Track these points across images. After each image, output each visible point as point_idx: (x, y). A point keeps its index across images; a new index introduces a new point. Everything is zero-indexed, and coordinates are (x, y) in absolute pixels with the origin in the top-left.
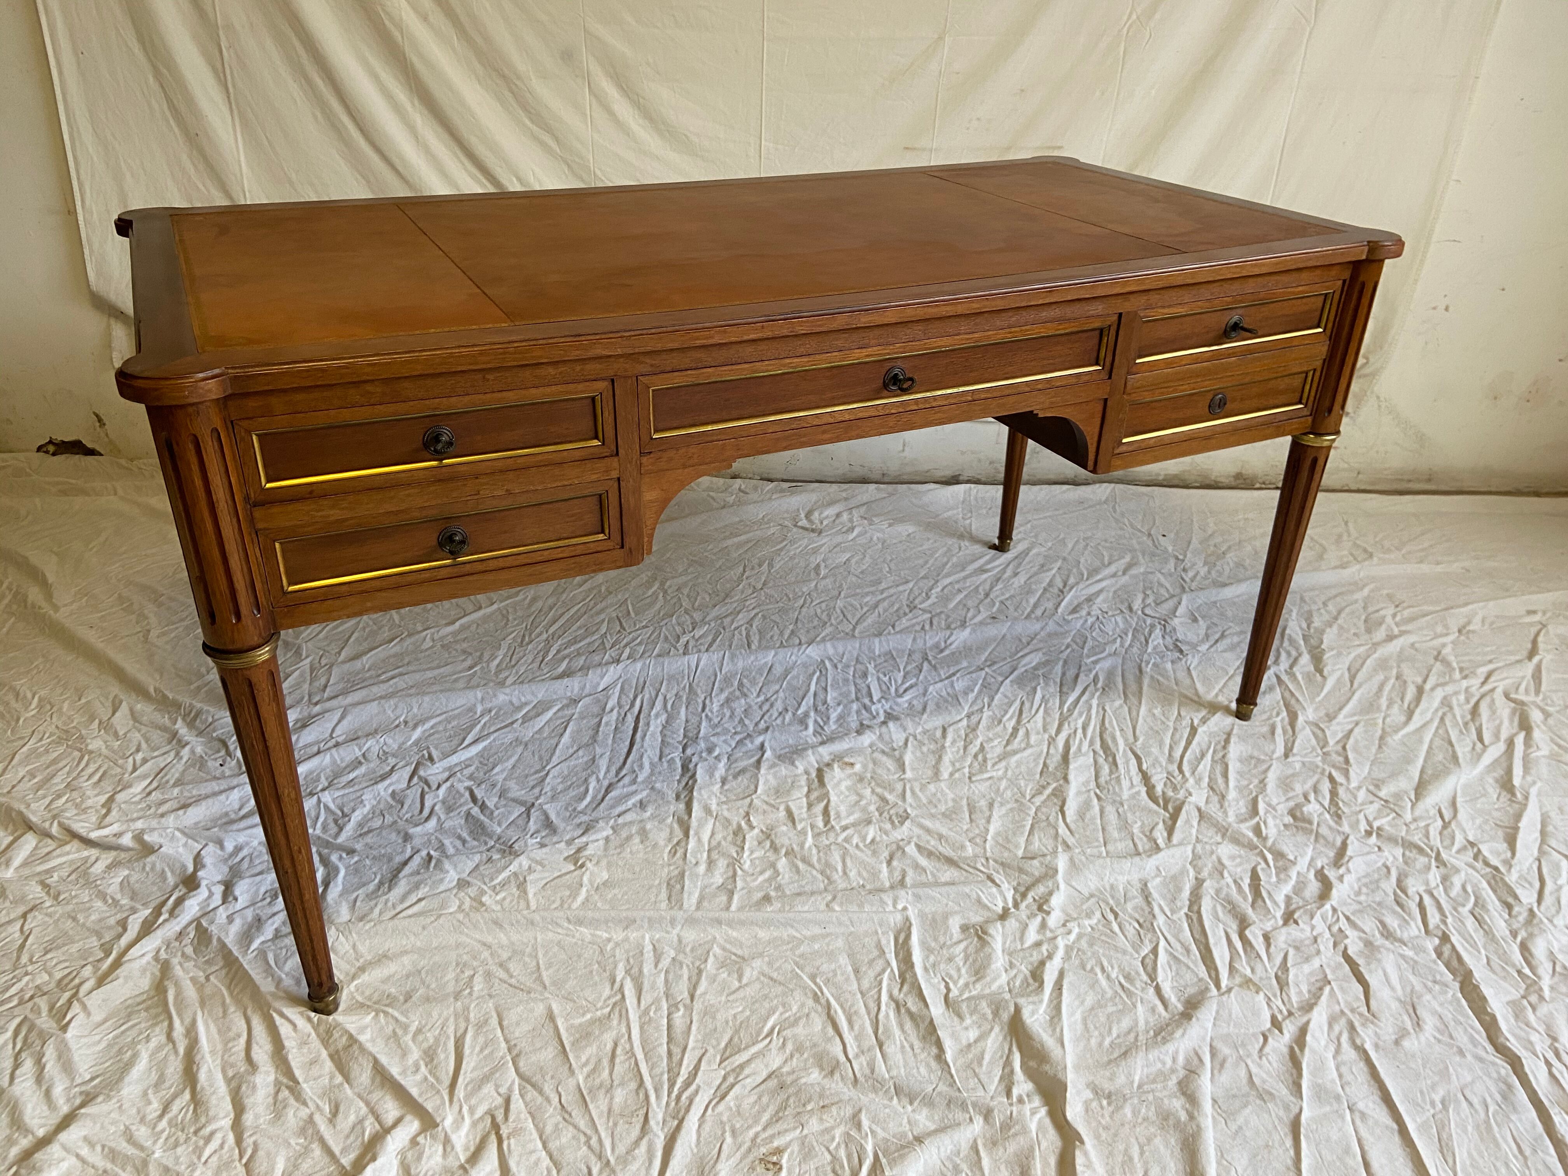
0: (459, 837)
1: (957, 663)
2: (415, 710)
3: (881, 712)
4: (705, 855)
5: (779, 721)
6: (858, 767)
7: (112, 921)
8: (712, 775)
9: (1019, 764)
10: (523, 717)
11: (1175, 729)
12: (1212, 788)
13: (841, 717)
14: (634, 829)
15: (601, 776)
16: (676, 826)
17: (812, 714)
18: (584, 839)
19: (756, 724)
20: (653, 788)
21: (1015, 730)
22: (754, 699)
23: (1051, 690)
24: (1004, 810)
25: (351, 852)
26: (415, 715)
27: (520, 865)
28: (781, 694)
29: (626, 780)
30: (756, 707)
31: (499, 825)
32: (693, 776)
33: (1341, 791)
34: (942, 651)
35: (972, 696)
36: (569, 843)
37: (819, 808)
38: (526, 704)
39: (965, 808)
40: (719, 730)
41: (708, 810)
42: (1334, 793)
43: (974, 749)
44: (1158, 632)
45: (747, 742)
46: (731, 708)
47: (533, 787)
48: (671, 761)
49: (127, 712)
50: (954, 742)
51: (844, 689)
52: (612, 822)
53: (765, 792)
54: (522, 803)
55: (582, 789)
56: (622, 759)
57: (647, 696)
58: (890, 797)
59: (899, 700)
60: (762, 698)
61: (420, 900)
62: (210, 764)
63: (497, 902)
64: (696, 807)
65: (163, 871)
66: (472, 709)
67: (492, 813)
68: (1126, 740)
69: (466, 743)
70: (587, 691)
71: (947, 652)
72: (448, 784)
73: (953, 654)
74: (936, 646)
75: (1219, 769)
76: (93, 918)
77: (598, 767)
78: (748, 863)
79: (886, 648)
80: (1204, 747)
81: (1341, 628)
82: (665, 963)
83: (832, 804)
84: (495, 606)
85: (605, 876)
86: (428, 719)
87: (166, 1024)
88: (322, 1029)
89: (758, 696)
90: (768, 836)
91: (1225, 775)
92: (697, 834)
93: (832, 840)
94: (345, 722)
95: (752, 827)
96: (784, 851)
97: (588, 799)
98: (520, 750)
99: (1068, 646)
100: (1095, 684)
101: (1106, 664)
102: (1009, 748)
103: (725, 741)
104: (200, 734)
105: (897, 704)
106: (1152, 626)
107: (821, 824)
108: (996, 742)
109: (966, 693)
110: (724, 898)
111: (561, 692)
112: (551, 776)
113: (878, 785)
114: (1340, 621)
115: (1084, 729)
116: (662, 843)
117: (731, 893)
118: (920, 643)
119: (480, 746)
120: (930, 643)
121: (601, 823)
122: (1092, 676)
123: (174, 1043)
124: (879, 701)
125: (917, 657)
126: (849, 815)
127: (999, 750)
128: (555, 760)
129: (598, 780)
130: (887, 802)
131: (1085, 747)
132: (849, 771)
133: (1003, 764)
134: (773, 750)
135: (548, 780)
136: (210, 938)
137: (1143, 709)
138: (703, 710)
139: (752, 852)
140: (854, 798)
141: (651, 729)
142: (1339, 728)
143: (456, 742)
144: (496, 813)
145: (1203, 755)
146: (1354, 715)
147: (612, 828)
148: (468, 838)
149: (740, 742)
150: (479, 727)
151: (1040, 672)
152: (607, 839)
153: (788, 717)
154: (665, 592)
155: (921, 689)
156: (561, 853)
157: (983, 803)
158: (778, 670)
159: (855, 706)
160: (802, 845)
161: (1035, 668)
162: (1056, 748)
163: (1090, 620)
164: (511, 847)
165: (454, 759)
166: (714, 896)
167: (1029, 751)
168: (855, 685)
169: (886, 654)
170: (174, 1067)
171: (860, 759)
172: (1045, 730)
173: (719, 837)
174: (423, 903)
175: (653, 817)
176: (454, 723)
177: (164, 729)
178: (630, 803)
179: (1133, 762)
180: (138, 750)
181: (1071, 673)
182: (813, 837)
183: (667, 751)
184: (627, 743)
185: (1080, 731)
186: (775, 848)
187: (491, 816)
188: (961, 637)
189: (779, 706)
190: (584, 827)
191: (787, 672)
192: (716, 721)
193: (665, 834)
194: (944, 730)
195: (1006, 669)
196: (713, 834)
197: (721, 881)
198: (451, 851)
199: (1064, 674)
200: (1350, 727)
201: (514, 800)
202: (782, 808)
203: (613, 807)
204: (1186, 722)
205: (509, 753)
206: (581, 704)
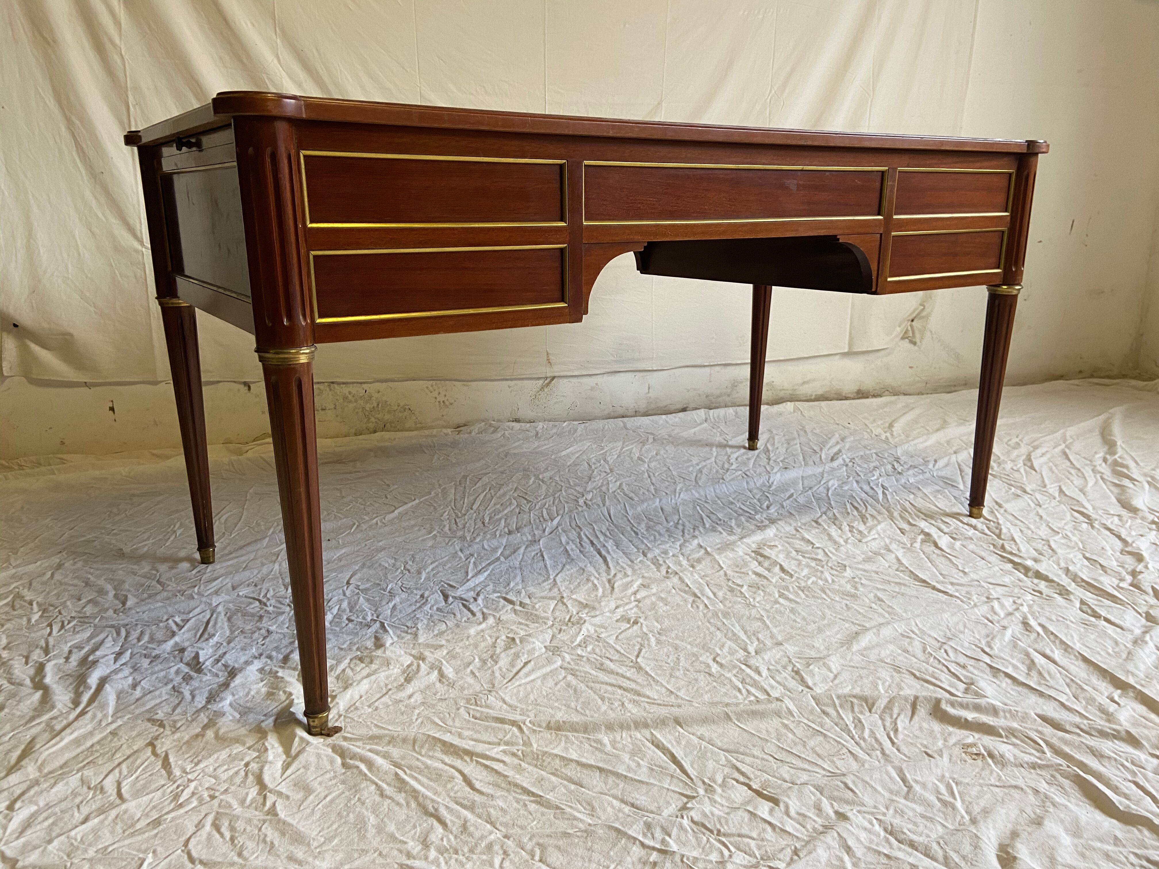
0: (521, 624)
3: (764, 519)
6: (780, 547)
8: (681, 565)
9: (883, 531)
10: (502, 555)
14: (654, 599)
15: (597, 576)
16: (683, 594)
17: (717, 526)
18: (621, 609)
20: (643, 577)
21: (862, 515)
22: (666, 524)
24: (901, 553)
25: (437, 647)
26: (412, 566)
27: (588, 630)
28: (684, 520)
29: (619, 575)
30: (673, 528)
31: (546, 612)
35: (814, 504)
36: (612, 612)
37: (776, 569)
38: (497, 548)
41: (699, 582)
43: (846, 528)
45: (686, 545)
46: (655, 531)
47: (552, 589)
50: (829, 526)
51: (725, 512)
52: (633, 598)
53: (729, 567)
54: (551, 598)
55: (590, 584)
56: (604, 567)
57: (587, 533)
58: (819, 557)
59: (769, 512)
60: (672, 523)
67: (534, 607)
69: (471, 575)
83: (784, 566)
84: (417, 501)
89: (668, 522)
90: (758, 589)
92: (703, 595)
93: (804, 584)
94: (355, 577)
95: (742, 586)
96: (777, 595)
97: (600, 589)
98: (518, 572)
102: (868, 524)
105: (769, 514)
108: (856, 523)
109: (810, 504)
110: (759, 623)
112: (558, 582)
113: (803, 553)
115: (906, 510)
116: (681, 603)
117: (762, 620)
119: (484, 575)
121: (626, 601)
124: (756, 514)
126: (802, 570)
127: (863, 526)
128: (553, 573)
129: (597, 579)
130: (820, 560)
132: (776, 550)
133: (873, 531)
134: (711, 547)
135: (558, 584)
138: (637, 535)
139: (754, 598)
140: (795, 561)
141: (609, 548)
143: (461, 575)
144: (536, 606)
147: (636, 602)
148: (528, 623)
149: (682, 546)
150: (472, 565)
154: (543, 481)
155: (777, 505)
156: (611, 618)
158: (669, 509)
159: (742, 519)
160: (786, 590)
164: (570, 621)
165: (471, 584)
168: (731, 509)
171: (777, 543)
172: (881, 514)
173: (719, 594)
174: (531, 664)
175: (660, 591)
176: (449, 565)
178: (635, 586)
184: (600, 558)
186: (771, 593)
189: (689, 526)
191: (676, 509)
193: (681, 599)
194: (817, 522)
196: (714, 593)
197: (747, 615)
198: (521, 632)
201: (543, 598)
203: (625, 590)
205: (512, 575)
206: (541, 542)
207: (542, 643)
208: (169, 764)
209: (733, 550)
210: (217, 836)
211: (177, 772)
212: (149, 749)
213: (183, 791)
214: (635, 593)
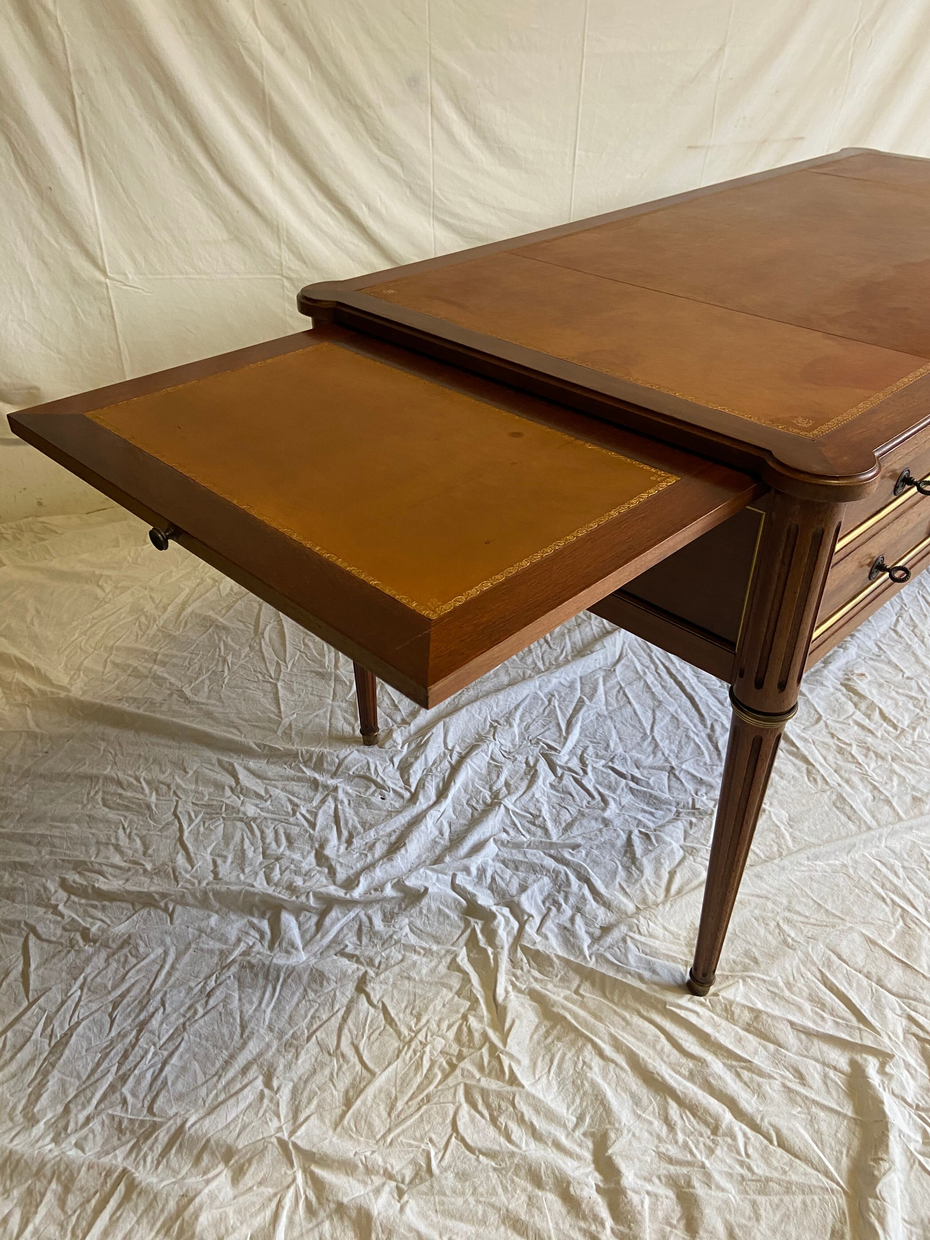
0: (645, 811)
2: (495, 709)
4: (838, 776)
6: (869, 676)
7: (442, 969)
10: (584, 694)
15: (696, 730)
16: (790, 757)
25: (575, 847)
26: (498, 714)
29: (717, 728)
31: (662, 791)
37: (876, 715)
38: (574, 683)
41: (801, 738)
47: (655, 753)
49: (245, 772)
50: (911, 639)
53: (827, 713)
55: (692, 745)
57: (658, 654)
58: (912, 694)
61: (672, 873)
62: (373, 799)
65: (440, 910)
66: (536, 697)
67: (648, 783)
69: (564, 728)
70: (612, 660)
72: (589, 767)
76: (424, 971)
77: (684, 723)
78: (874, 774)
82: (901, 872)
83: (883, 710)
85: (782, 813)
86: (511, 714)
87: (589, 1046)
88: (718, 1009)
90: (868, 749)
92: (814, 759)
93: (912, 739)
94: (450, 735)
95: (848, 744)
96: (889, 758)
97: (705, 751)
98: (610, 724)
104: (334, 775)
107: (891, 729)
110: (887, 807)
111: (593, 666)
112: (657, 740)
113: (896, 686)
116: (796, 774)
117: (888, 801)
119: (577, 728)
123: (613, 1061)
126: (903, 716)
128: (646, 725)
129: (695, 734)
130: (916, 698)
132: (866, 680)
135: (659, 743)
136: (548, 958)
139: (868, 765)
140: (891, 701)
141: (691, 681)
143: (555, 730)
144: (650, 782)
148: (652, 810)
150: (558, 710)
164: (695, 808)
165: (570, 744)
166: (878, 807)
170: (635, 1084)
171: (863, 669)
173: (830, 758)
174: (677, 876)
176: (535, 713)
177: (299, 779)
180: (295, 806)
184: (685, 697)
186: (880, 757)
187: (649, 786)
193: (792, 766)
194: (896, 632)
196: (824, 757)
197: (870, 794)
201: (652, 767)
202: (851, 723)
205: (606, 728)
206: (617, 672)
208: (392, 1020)
209: (822, 684)
210: (478, 1116)
211: (405, 1031)
212: (363, 998)
213: (421, 1058)
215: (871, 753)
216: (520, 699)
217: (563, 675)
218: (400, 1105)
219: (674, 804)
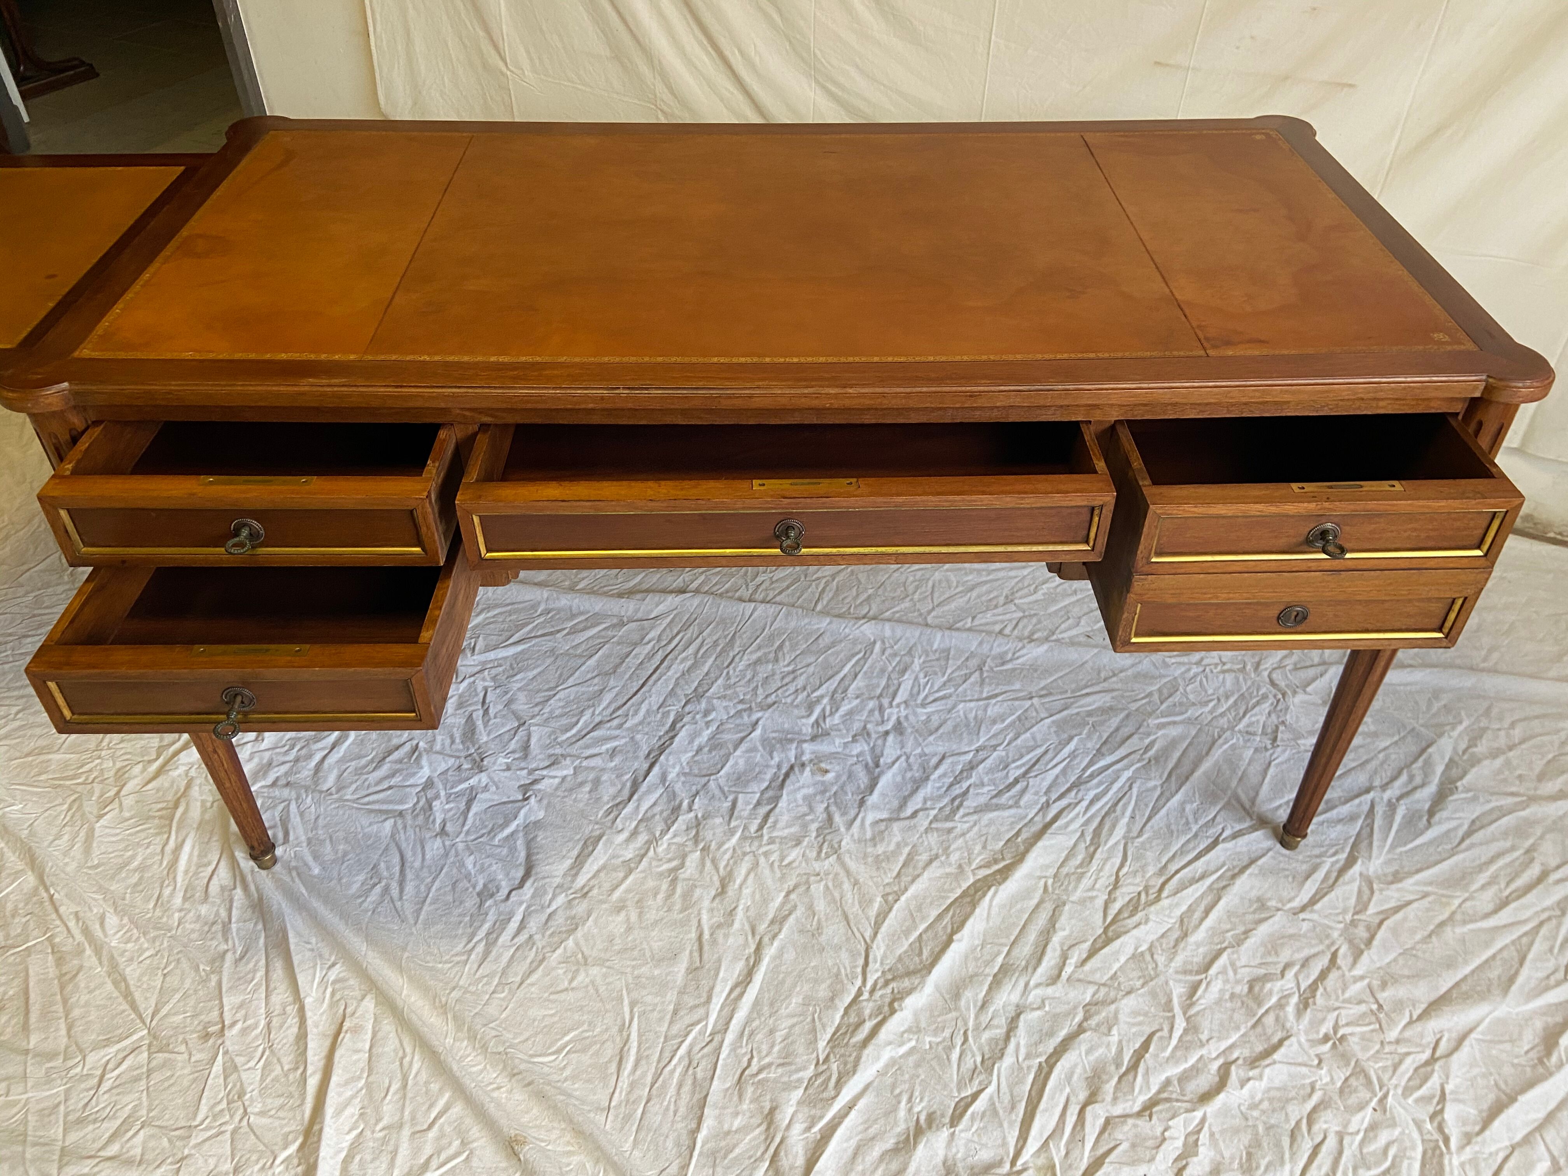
1: (1009, 683)
3: (894, 718)
4: (634, 823)
5: (789, 700)
6: (830, 776)
8: (691, 742)
9: (991, 823)
10: (571, 628)
11: (1196, 835)
12: (1182, 921)
13: (850, 713)
14: (591, 776)
15: (597, 712)
16: (629, 784)
17: (825, 701)
18: (545, 772)
19: (767, 697)
20: (632, 738)
21: (1016, 781)
22: (783, 667)
23: (1089, 745)
24: (939, 872)
26: (488, 599)
27: (480, 781)
28: (811, 669)
29: (615, 722)
30: (778, 677)
31: (488, 735)
32: (673, 737)
33: (1333, 975)
34: (1003, 664)
35: (999, 726)
36: (531, 772)
37: (763, 810)
38: (582, 613)
39: (904, 856)
40: (729, 692)
41: (663, 777)
42: (1323, 975)
43: (957, 790)
44: (1266, 706)
45: (745, 715)
46: (755, 671)
47: (536, 705)
48: (666, 714)
50: (944, 775)
51: (875, 681)
52: (577, 762)
53: (728, 775)
54: (518, 718)
55: (574, 720)
56: (625, 700)
57: (689, 635)
58: (837, 818)
59: (920, 710)
60: (790, 668)
61: (390, 788)
63: (444, 810)
64: (656, 770)
66: (535, 607)
67: (490, 720)
68: (1129, 830)
69: (511, 641)
70: (639, 615)
71: (1009, 666)
72: (472, 679)
73: (1014, 670)
74: (1002, 655)
75: (1209, 899)
77: (601, 700)
78: (665, 846)
79: (947, 644)
80: (1212, 867)
81: (1508, 763)
83: (777, 810)
85: (541, 814)
86: (496, 606)
89: (789, 665)
90: (699, 825)
91: (1207, 912)
92: (639, 800)
93: (754, 848)
95: (690, 809)
96: (701, 846)
97: (574, 731)
98: (549, 661)
99: (1150, 694)
100: (1145, 752)
101: (1174, 732)
102: (994, 801)
103: (726, 708)
105: (915, 714)
106: (1265, 697)
107: (753, 828)
108: (986, 789)
109: (994, 722)
110: (621, 875)
111: (616, 610)
112: (557, 697)
113: (836, 803)
114: (1511, 754)
115: (1092, 802)
116: (606, 798)
117: (630, 871)
118: (986, 647)
119: (520, 648)
120: (996, 651)
121: (568, 761)
122: (1147, 741)
124: (898, 706)
125: (974, 663)
126: (788, 826)
127: (982, 800)
128: (571, 682)
129: (593, 714)
130: (831, 825)
131: (1076, 825)
132: (818, 778)
133: (975, 817)
134: (764, 730)
135: (552, 701)
137: (1178, 797)
138: (728, 666)
139: (675, 836)
140: (805, 809)
141: (669, 674)
142: (1396, 895)
143: (503, 638)
144: (491, 722)
145: (1203, 877)
146: (1431, 884)
147: (575, 768)
148: (458, 741)
149: (739, 713)
150: (531, 626)
151: (1091, 720)
152: (564, 778)
153: (802, 696)
155: (950, 702)
156: (519, 780)
157: (925, 857)
158: (826, 640)
159: (871, 704)
160: (720, 845)
161: (1090, 714)
162: (1044, 816)
163: (1195, 670)
164: (482, 760)
165: (492, 655)
166: (615, 869)
167: (1012, 811)
168: (889, 678)
169: (943, 651)
171: (837, 768)
172: (1048, 791)
173: (657, 809)
174: (389, 792)
175: (615, 768)
176: (513, 617)
178: (604, 748)
179: (1118, 861)
181: (1126, 731)
182: (740, 839)
183: (669, 702)
184: (641, 682)
185: (1084, 804)
186: (696, 839)
187: (486, 725)
188: (1037, 652)
189: (800, 682)
190: (553, 758)
191: (833, 644)
192: (732, 681)
193: (612, 791)
194: (943, 759)
195: (1058, 705)
196: (655, 804)
197: (630, 856)
198: (438, 747)
199: (1117, 729)
200: (1412, 897)
201: (514, 713)
202: (731, 798)
203: (587, 747)
204: (1214, 831)
205: (539, 662)
207: (432, 772)
214: (586, 758)
215: (694, 832)
216: (520, 599)
217: (577, 600)
218: (43, 777)
219: (477, 746)
